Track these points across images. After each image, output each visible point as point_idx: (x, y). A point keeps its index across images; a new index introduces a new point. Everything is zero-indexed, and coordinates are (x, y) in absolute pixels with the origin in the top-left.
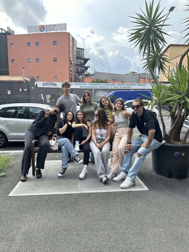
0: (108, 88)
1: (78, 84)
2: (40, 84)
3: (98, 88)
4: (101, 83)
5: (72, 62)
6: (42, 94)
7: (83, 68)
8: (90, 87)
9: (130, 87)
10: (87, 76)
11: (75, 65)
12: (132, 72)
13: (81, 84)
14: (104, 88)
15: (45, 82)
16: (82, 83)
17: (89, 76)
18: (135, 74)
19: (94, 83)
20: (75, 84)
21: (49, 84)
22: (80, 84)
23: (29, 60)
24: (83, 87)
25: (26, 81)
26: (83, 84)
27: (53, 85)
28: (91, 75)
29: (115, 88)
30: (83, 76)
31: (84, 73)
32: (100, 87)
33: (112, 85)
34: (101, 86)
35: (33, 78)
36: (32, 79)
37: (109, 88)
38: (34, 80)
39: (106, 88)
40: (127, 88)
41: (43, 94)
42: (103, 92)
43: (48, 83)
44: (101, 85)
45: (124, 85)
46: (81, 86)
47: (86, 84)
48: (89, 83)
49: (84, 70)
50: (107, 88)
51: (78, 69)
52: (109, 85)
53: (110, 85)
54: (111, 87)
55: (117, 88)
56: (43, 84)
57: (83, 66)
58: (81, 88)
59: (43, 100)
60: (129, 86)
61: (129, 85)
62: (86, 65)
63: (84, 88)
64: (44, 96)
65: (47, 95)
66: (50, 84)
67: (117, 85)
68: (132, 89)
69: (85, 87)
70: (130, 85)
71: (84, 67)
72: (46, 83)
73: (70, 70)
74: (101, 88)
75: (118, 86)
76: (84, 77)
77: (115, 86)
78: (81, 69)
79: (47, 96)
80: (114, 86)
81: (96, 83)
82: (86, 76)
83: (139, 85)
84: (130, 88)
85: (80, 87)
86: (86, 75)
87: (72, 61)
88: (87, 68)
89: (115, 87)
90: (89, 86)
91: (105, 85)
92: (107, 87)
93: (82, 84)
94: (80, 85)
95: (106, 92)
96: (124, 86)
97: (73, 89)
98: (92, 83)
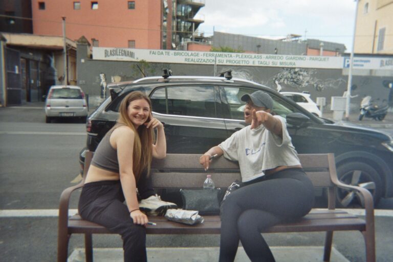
0: (246, 64)
1: (181, 54)
2: (98, 53)
3: (225, 63)
4: (230, 54)
5: (167, 11)
6: (103, 75)
7: (190, 24)
8: (206, 60)
9: (294, 64)
10: (198, 41)
11: (174, 18)
12: (292, 35)
13: (188, 54)
14: (238, 64)
15: (109, 49)
16: (190, 52)
17: (201, 41)
18: (297, 39)
19: (215, 53)
20: (175, 54)
21: (118, 54)
22: (186, 54)
23: (76, 4)
24: (192, 60)
25: (68, 46)
26: (192, 54)
27: (126, 54)
28: (207, 39)
29: (261, 65)
30: (189, 41)
31: (191, 34)
32: (230, 61)
33: (255, 57)
34: (231, 59)
35: (84, 40)
36: (82, 42)
37: (249, 65)
38: (85, 42)
39: (241, 64)
40: (286, 66)
41: (105, 75)
42: (236, 73)
43: (116, 51)
44: (231, 56)
45: (280, 58)
46: (187, 57)
47: (197, 55)
48: (206, 53)
49: (191, 27)
50: (243, 64)
51: (179, 25)
52: (248, 56)
53: (251, 58)
54: (253, 62)
55: (266, 65)
56: (105, 53)
57: (189, 19)
58: (186, 62)
59: (105, 87)
60: (291, 61)
61: (291, 58)
62: (197, 17)
63: (194, 63)
64: (106, 80)
65: (114, 75)
66: (120, 54)
67: (267, 57)
68: (298, 68)
69: (196, 61)
70: (294, 58)
71: (192, 22)
72: (111, 51)
73: (162, 27)
74: (230, 64)
75: (267, 60)
76: (191, 43)
77: (262, 60)
78: (184, 26)
79: (112, 78)
80: (259, 60)
81: (220, 53)
82: (195, 40)
83: (313, 59)
84: (294, 66)
85: (186, 60)
86: (195, 38)
87: (167, 8)
88: (197, 24)
89: (261, 63)
90: (205, 58)
91: (240, 56)
92: (244, 62)
93: (190, 55)
94: (185, 57)
95: (241, 71)
96: (281, 61)
97: (171, 65)
98: (212, 53)
